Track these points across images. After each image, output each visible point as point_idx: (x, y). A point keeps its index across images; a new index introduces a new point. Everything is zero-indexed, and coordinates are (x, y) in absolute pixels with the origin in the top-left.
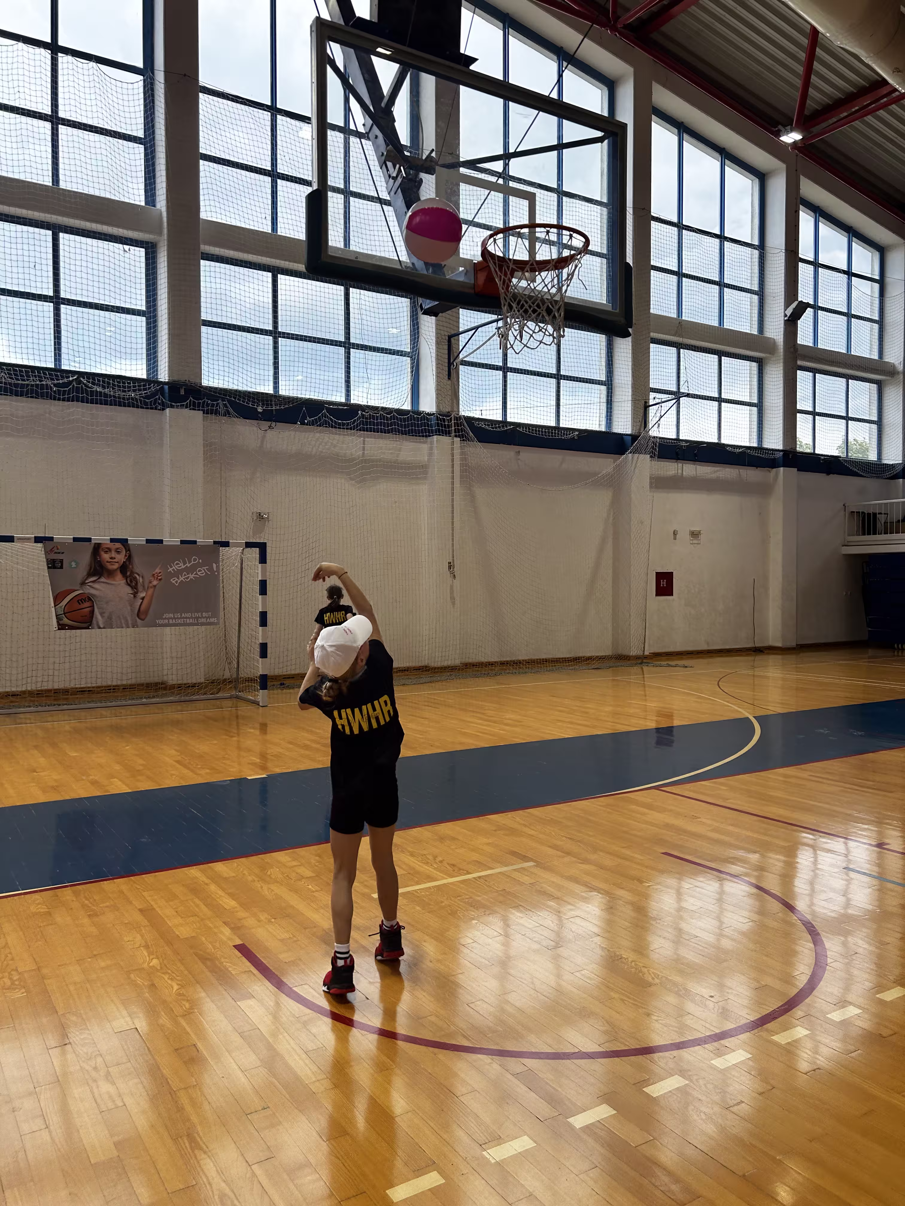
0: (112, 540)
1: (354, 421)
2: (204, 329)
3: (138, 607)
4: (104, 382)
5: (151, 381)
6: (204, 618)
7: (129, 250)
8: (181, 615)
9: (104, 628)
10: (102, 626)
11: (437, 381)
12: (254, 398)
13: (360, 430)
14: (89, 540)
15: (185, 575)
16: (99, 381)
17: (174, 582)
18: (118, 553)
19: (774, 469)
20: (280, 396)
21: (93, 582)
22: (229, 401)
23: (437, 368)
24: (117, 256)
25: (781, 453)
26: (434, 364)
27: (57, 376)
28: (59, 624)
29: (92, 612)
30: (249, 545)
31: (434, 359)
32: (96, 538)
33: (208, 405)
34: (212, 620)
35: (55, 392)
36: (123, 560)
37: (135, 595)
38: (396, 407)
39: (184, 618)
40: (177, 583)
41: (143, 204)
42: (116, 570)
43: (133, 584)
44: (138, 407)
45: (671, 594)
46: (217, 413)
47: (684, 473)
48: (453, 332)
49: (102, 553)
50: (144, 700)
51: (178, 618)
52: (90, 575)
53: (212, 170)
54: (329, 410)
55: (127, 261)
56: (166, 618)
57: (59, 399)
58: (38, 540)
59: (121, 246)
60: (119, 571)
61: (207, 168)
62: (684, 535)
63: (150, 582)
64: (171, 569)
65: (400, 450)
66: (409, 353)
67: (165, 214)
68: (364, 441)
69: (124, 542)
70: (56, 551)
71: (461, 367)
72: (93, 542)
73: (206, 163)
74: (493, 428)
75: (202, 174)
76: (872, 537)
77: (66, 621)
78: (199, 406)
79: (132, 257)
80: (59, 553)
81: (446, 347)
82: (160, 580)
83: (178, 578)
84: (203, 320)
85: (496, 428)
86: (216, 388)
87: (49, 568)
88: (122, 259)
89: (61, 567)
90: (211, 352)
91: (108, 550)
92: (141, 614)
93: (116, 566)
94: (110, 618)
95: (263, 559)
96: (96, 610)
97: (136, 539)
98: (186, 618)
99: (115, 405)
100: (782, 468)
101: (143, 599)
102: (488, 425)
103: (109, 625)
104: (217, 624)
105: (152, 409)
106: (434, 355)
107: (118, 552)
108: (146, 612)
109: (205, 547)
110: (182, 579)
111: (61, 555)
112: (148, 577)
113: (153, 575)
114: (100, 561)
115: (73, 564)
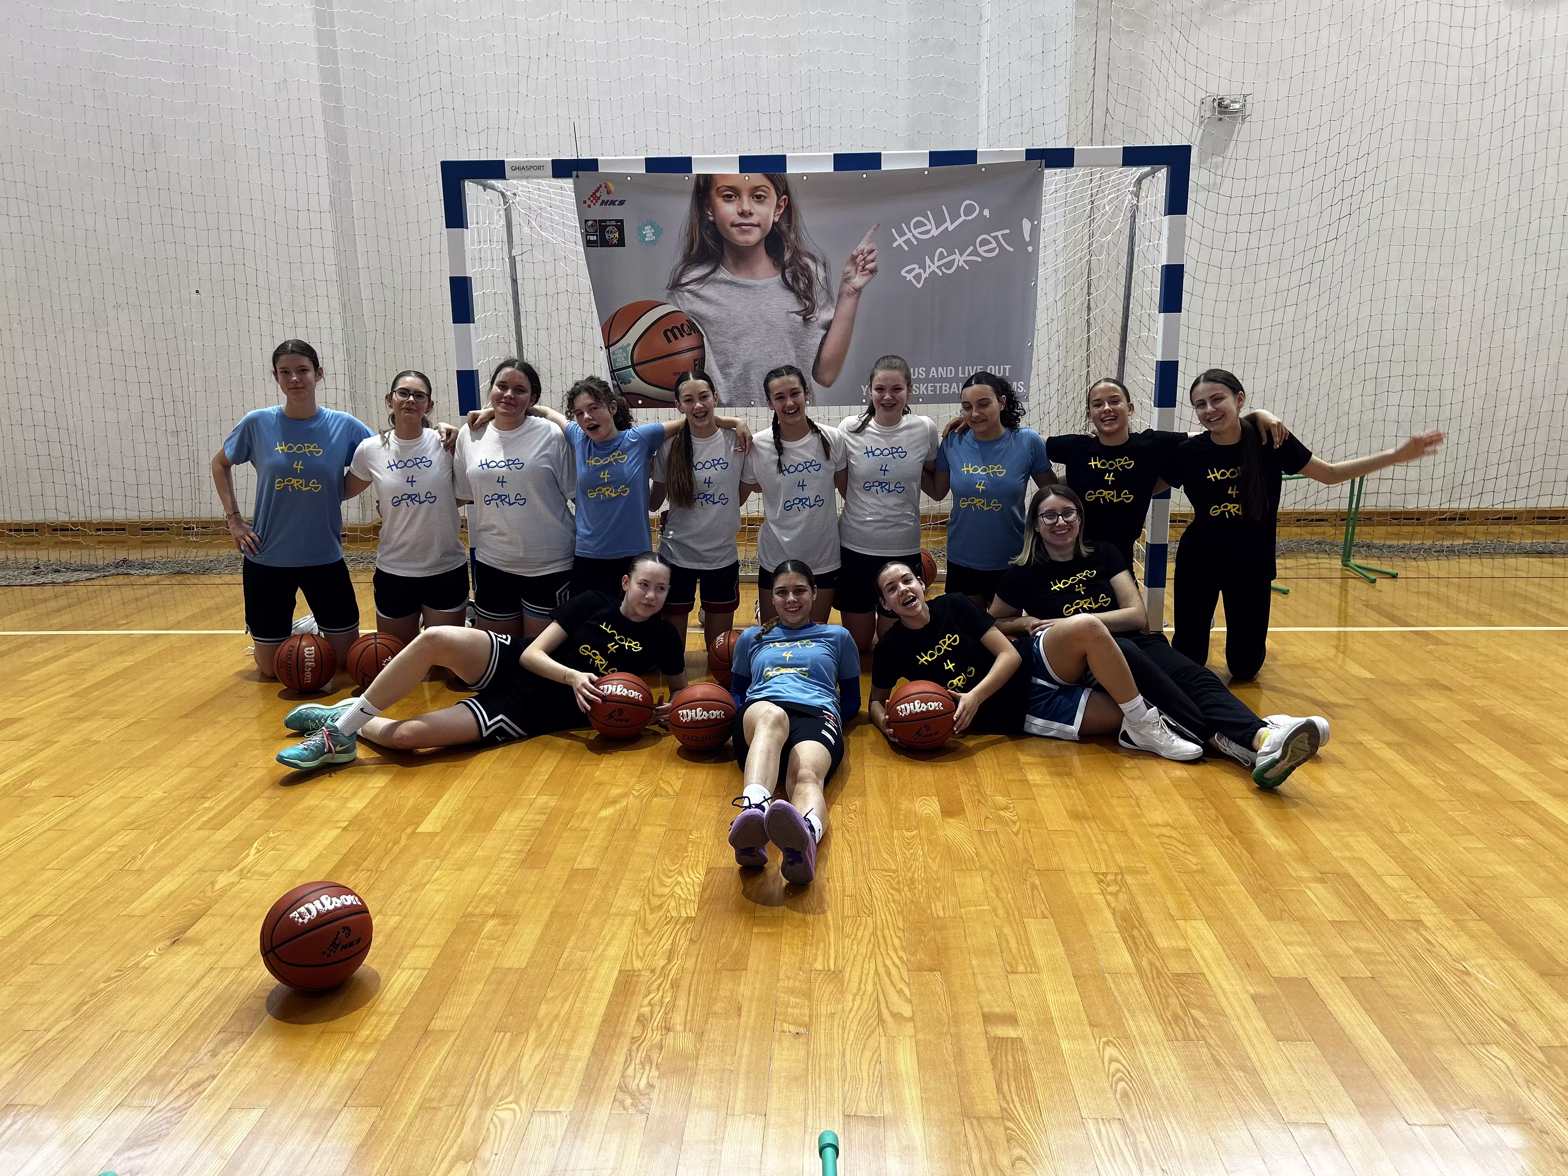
0: (747, 164)
3: (815, 349)
8: (927, 372)
9: (729, 405)
10: (724, 401)
14: (683, 164)
15: (941, 256)
17: (909, 277)
18: (761, 199)
21: (700, 280)
29: (700, 362)
30: (1135, 157)
32: (703, 160)
36: (773, 218)
37: (807, 315)
39: (934, 380)
40: (917, 277)
42: (758, 244)
43: (800, 284)
49: (719, 201)
52: (691, 260)
58: (560, 169)
60: (762, 250)
63: (847, 280)
64: (900, 241)
77: (637, 384)
82: (873, 271)
83: (923, 267)
87: (588, 244)
91: (734, 192)
92: (825, 368)
93: (755, 236)
94: (744, 378)
95: (1175, 200)
96: (710, 357)
97: (809, 157)
98: (942, 380)
101: (827, 326)
103: (742, 397)
107: (757, 196)
108: (839, 361)
109: (1000, 169)
110: (934, 268)
111: (616, 208)
112: (839, 265)
113: (854, 258)
114: (714, 223)
115: (648, 232)
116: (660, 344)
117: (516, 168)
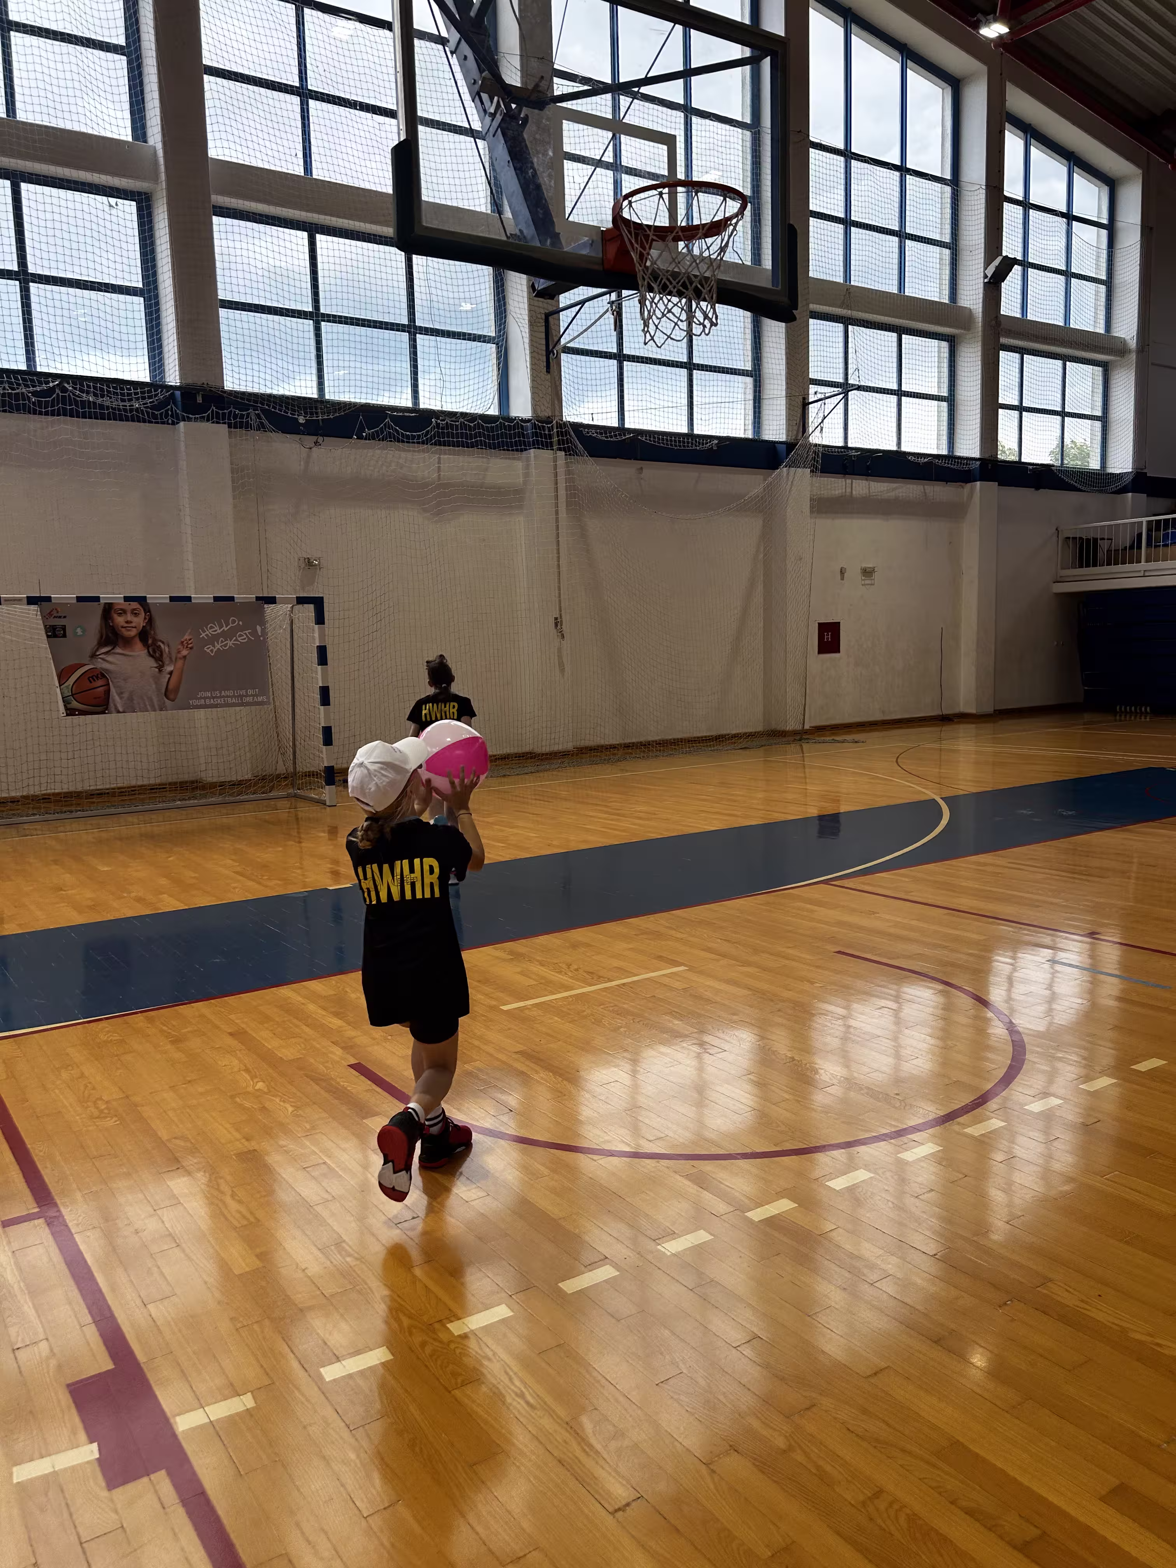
0: (127, 599)
1: (427, 432)
2: (223, 312)
3: (165, 684)
4: (95, 388)
5: (156, 385)
6: (250, 696)
7: (117, 205)
8: (221, 693)
9: (124, 712)
10: (121, 710)
11: (532, 375)
12: (293, 405)
13: (435, 444)
14: (97, 599)
15: (222, 642)
16: (89, 386)
17: (208, 651)
18: (136, 615)
19: (969, 485)
20: (328, 401)
21: (106, 653)
22: (263, 410)
23: (532, 357)
24: (100, 214)
25: (978, 463)
26: (528, 352)
27: (32, 381)
28: (66, 709)
29: (108, 692)
30: (301, 601)
31: (527, 346)
32: (106, 597)
33: (235, 416)
34: (260, 699)
35: (34, 403)
36: (142, 624)
37: (160, 668)
38: (480, 412)
39: (223, 697)
40: (212, 651)
41: (130, 139)
42: (134, 637)
43: (156, 654)
44: (144, 421)
45: (838, 651)
46: (248, 426)
47: (854, 492)
48: (551, 309)
49: (115, 616)
50: (179, 802)
51: (216, 697)
52: (102, 643)
53: (221, 89)
54: (393, 418)
55: (114, 219)
56: (201, 698)
57: (41, 413)
58: (31, 601)
59: (105, 198)
60: (137, 640)
61: (214, 87)
62: (854, 573)
63: (179, 652)
64: (203, 635)
65: (486, 469)
66: (494, 338)
67: (160, 153)
68: (439, 459)
69: (142, 600)
70: (56, 615)
71: (564, 356)
72: (102, 601)
73: (212, 78)
74: (607, 437)
75: (207, 95)
76: (1092, 570)
77: (75, 704)
78: (224, 419)
79: (121, 214)
80: (60, 617)
81: (543, 329)
82: (191, 648)
83: (214, 646)
84: (221, 300)
85: (611, 437)
86: (243, 393)
87: (48, 636)
88: (107, 217)
89: (64, 636)
90: (234, 344)
91: (123, 612)
92: (169, 693)
93: (133, 632)
94: (131, 699)
95: (320, 619)
96: (113, 690)
97: (158, 597)
98: (228, 697)
99: (115, 419)
100: (978, 483)
101: (171, 673)
102: (601, 434)
103: (130, 708)
104: (265, 703)
105: (163, 423)
106: (527, 340)
107: (135, 613)
108: (177, 689)
109: (245, 605)
110: (219, 646)
111: (62, 619)
112: (175, 645)
113: (182, 642)
114: (113, 627)
115: (79, 631)
116: (86, 684)
117: (7, 600)
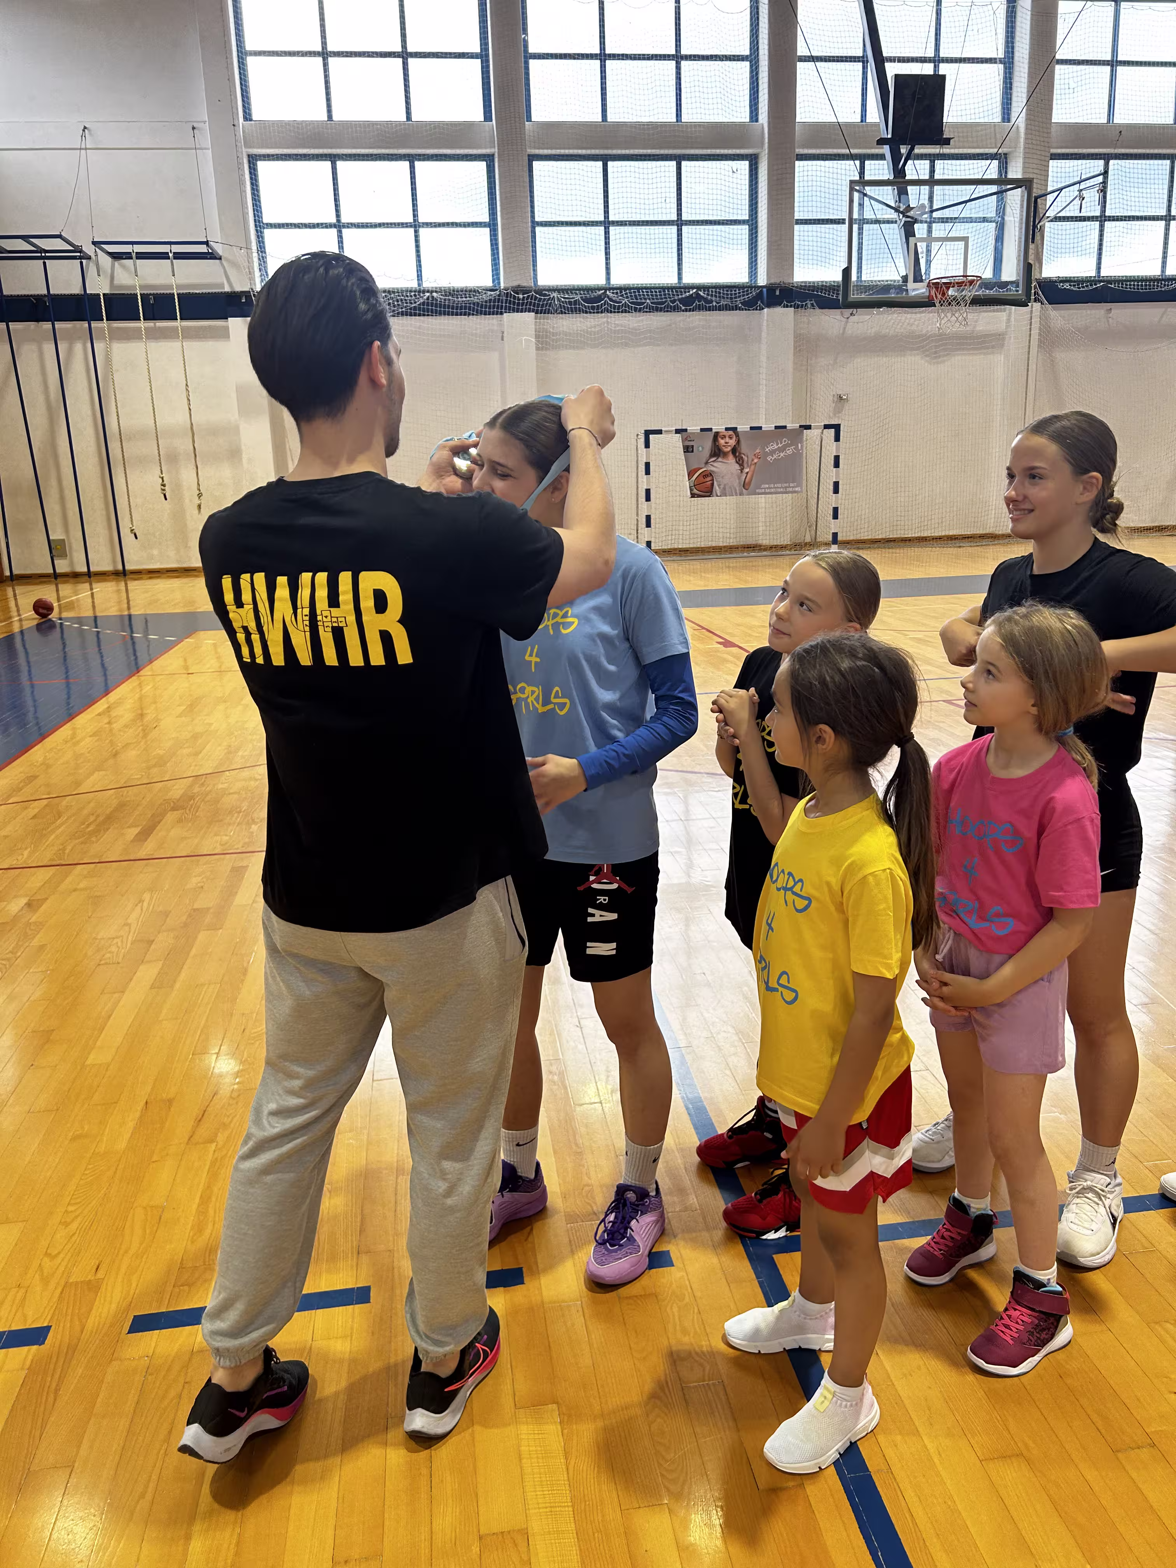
0: (727, 429)
2: (797, 227)
3: (744, 480)
4: (716, 292)
5: (752, 286)
6: (790, 487)
7: (737, 166)
8: (774, 485)
10: (719, 495)
11: (1020, 246)
12: (838, 289)
14: (711, 430)
15: (778, 454)
16: (712, 292)
20: (862, 283)
21: (714, 461)
23: (1021, 230)
27: (681, 291)
28: (691, 493)
29: (713, 484)
30: (827, 427)
31: (1018, 226)
34: (797, 489)
35: (679, 305)
36: (734, 443)
37: (742, 470)
39: (775, 488)
40: (772, 460)
41: (747, 120)
42: (729, 451)
43: (740, 462)
44: (743, 310)
46: (806, 308)
48: (1039, 194)
49: (720, 439)
51: (771, 488)
52: (711, 456)
53: (807, 70)
56: (763, 488)
57: (683, 311)
58: (678, 431)
60: (731, 453)
61: (803, 69)
63: (753, 460)
66: (994, 218)
67: (766, 128)
69: (734, 429)
70: (689, 439)
71: (1048, 225)
72: (714, 431)
73: (802, 64)
74: (1079, 287)
75: (798, 76)
77: (695, 491)
78: (790, 304)
79: (739, 171)
80: (691, 441)
82: (759, 458)
83: (773, 456)
84: (796, 219)
86: (805, 284)
87: (684, 452)
89: (693, 451)
90: (802, 248)
91: (724, 437)
92: (746, 485)
93: (729, 449)
94: (724, 489)
95: (837, 438)
96: (715, 483)
98: (778, 487)
99: (724, 310)
101: (747, 473)
102: (1074, 285)
103: (724, 494)
104: (801, 492)
105: (754, 310)
106: (1019, 222)
107: (731, 438)
108: (750, 483)
109: (793, 430)
110: (776, 457)
112: (751, 456)
113: (755, 454)
114: (718, 445)
115: (700, 449)
116: (702, 480)
117: (666, 431)
